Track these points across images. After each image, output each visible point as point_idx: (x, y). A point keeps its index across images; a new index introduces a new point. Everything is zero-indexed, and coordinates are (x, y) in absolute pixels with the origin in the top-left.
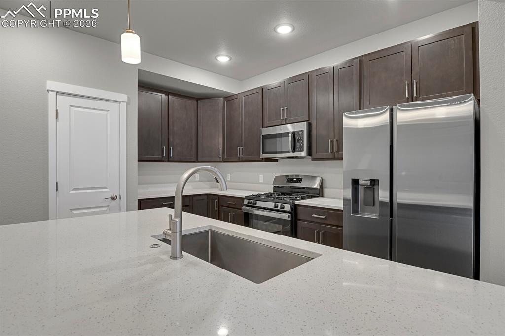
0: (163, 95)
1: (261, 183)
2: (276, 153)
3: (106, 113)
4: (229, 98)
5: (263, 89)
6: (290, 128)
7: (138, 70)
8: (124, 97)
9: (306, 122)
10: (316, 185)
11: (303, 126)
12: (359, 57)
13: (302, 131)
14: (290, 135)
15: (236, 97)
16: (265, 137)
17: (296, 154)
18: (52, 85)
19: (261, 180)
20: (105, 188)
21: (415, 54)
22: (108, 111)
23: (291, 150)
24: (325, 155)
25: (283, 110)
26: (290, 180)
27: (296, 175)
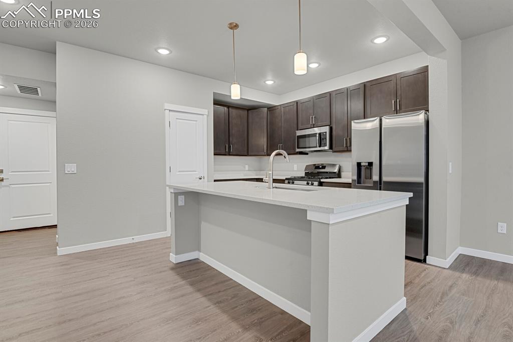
0: (226, 108)
1: (295, 171)
2: (305, 148)
3: (195, 122)
4: (271, 109)
5: (297, 103)
6: (317, 130)
7: (214, 93)
8: (205, 112)
9: (328, 127)
10: (336, 170)
11: (326, 129)
12: (364, 82)
13: (326, 132)
14: (317, 135)
15: (277, 108)
16: (299, 137)
17: (322, 148)
18: (168, 106)
19: (295, 169)
20: (195, 171)
21: (398, 82)
22: (196, 121)
23: (318, 146)
24: (341, 149)
25: (312, 118)
26: (317, 167)
27: (322, 164)
